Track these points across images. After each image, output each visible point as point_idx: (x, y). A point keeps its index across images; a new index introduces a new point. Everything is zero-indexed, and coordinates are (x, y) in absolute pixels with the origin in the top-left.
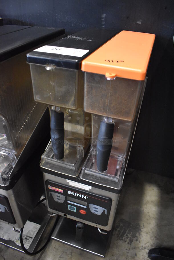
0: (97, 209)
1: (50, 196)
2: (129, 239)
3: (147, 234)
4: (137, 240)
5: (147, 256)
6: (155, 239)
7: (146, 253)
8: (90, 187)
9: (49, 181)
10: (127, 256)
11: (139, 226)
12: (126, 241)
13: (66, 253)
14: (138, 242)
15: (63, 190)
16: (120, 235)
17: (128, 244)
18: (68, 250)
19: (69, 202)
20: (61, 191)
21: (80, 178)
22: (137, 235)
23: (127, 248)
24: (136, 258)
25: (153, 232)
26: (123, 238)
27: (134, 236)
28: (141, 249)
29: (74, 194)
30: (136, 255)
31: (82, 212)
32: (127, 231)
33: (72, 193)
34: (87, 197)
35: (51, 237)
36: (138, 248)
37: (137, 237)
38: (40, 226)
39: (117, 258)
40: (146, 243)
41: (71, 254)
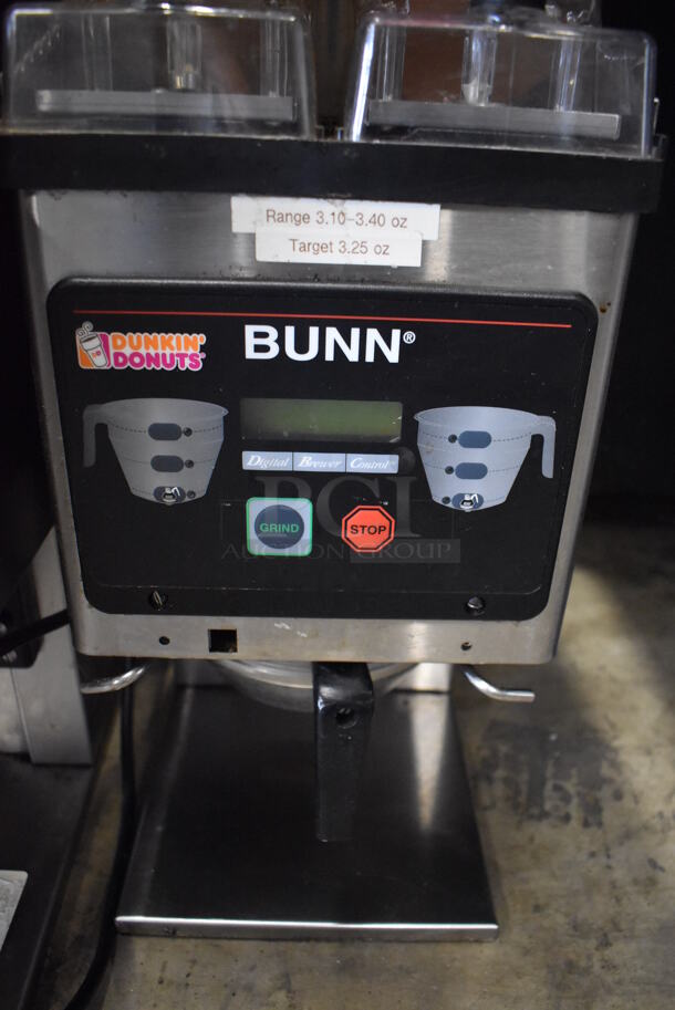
1: (90, 458)
2: (575, 801)
3: (648, 752)
4: (618, 796)
10: (613, 885)
11: (595, 731)
12: (567, 818)
13: (249, 988)
14: (627, 802)
15: (201, 339)
16: (522, 799)
17: (586, 824)
18: (252, 968)
19: (254, 461)
22: (606, 771)
23: (594, 849)
24: (666, 879)
26: (548, 806)
27: (595, 782)
28: (663, 831)
29: (302, 346)
30: (653, 864)
32: (550, 771)
33: (281, 341)
34: (410, 337)
35: (120, 919)
36: (646, 827)
37: (610, 781)
38: (23, 876)
39: (567, 915)
41: (285, 982)
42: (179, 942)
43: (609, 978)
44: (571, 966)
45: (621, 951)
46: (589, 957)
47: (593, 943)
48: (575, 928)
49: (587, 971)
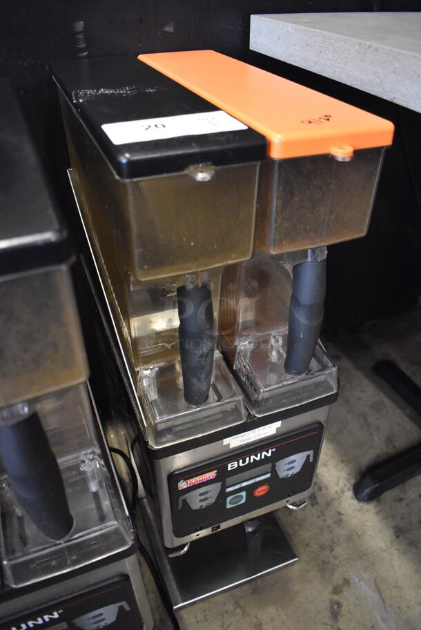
0: (294, 461)
4: (320, 489)
5: (355, 502)
6: (343, 465)
7: (352, 498)
8: (278, 424)
9: (176, 473)
10: (328, 527)
14: (324, 490)
15: (216, 471)
17: (313, 505)
19: (229, 489)
20: (211, 475)
23: (318, 514)
24: (344, 518)
25: (332, 457)
28: (339, 499)
29: (244, 462)
30: (339, 514)
31: (261, 491)
33: (238, 463)
34: (274, 450)
35: (174, 608)
36: (333, 499)
39: (317, 544)
40: (338, 482)
41: (238, 605)
42: (196, 606)
43: (337, 562)
44: (324, 562)
45: (338, 550)
46: (328, 557)
47: (328, 551)
48: (321, 547)
49: (329, 562)
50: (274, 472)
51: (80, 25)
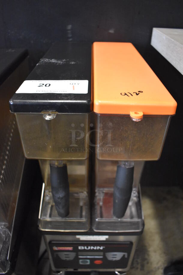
0: (116, 255)
1: (55, 256)
2: (140, 264)
3: (155, 252)
4: (148, 263)
6: (164, 255)
8: (107, 237)
9: (53, 242)
11: (145, 246)
12: (137, 268)
15: (72, 248)
19: (80, 257)
20: (70, 248)
21: (93, 230)
25: (160, 249)
27: (144, 259)
29: (87, 248)
31: (98, 262)
34: (104, 247)
37: (147, 259)
40: (158, 263)
50: (104, 256)
51: (69, 27)
